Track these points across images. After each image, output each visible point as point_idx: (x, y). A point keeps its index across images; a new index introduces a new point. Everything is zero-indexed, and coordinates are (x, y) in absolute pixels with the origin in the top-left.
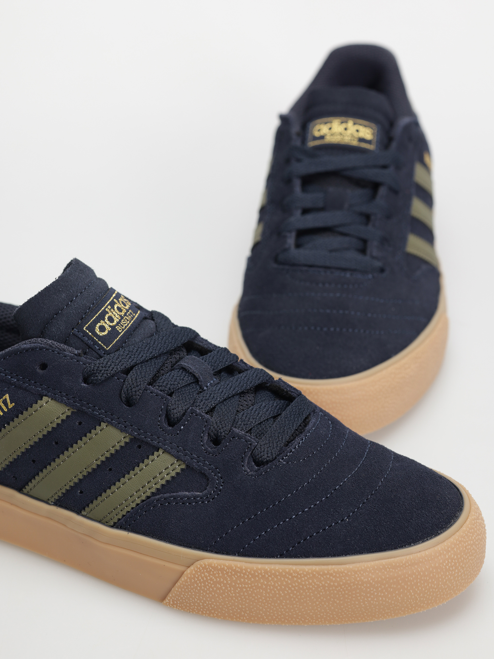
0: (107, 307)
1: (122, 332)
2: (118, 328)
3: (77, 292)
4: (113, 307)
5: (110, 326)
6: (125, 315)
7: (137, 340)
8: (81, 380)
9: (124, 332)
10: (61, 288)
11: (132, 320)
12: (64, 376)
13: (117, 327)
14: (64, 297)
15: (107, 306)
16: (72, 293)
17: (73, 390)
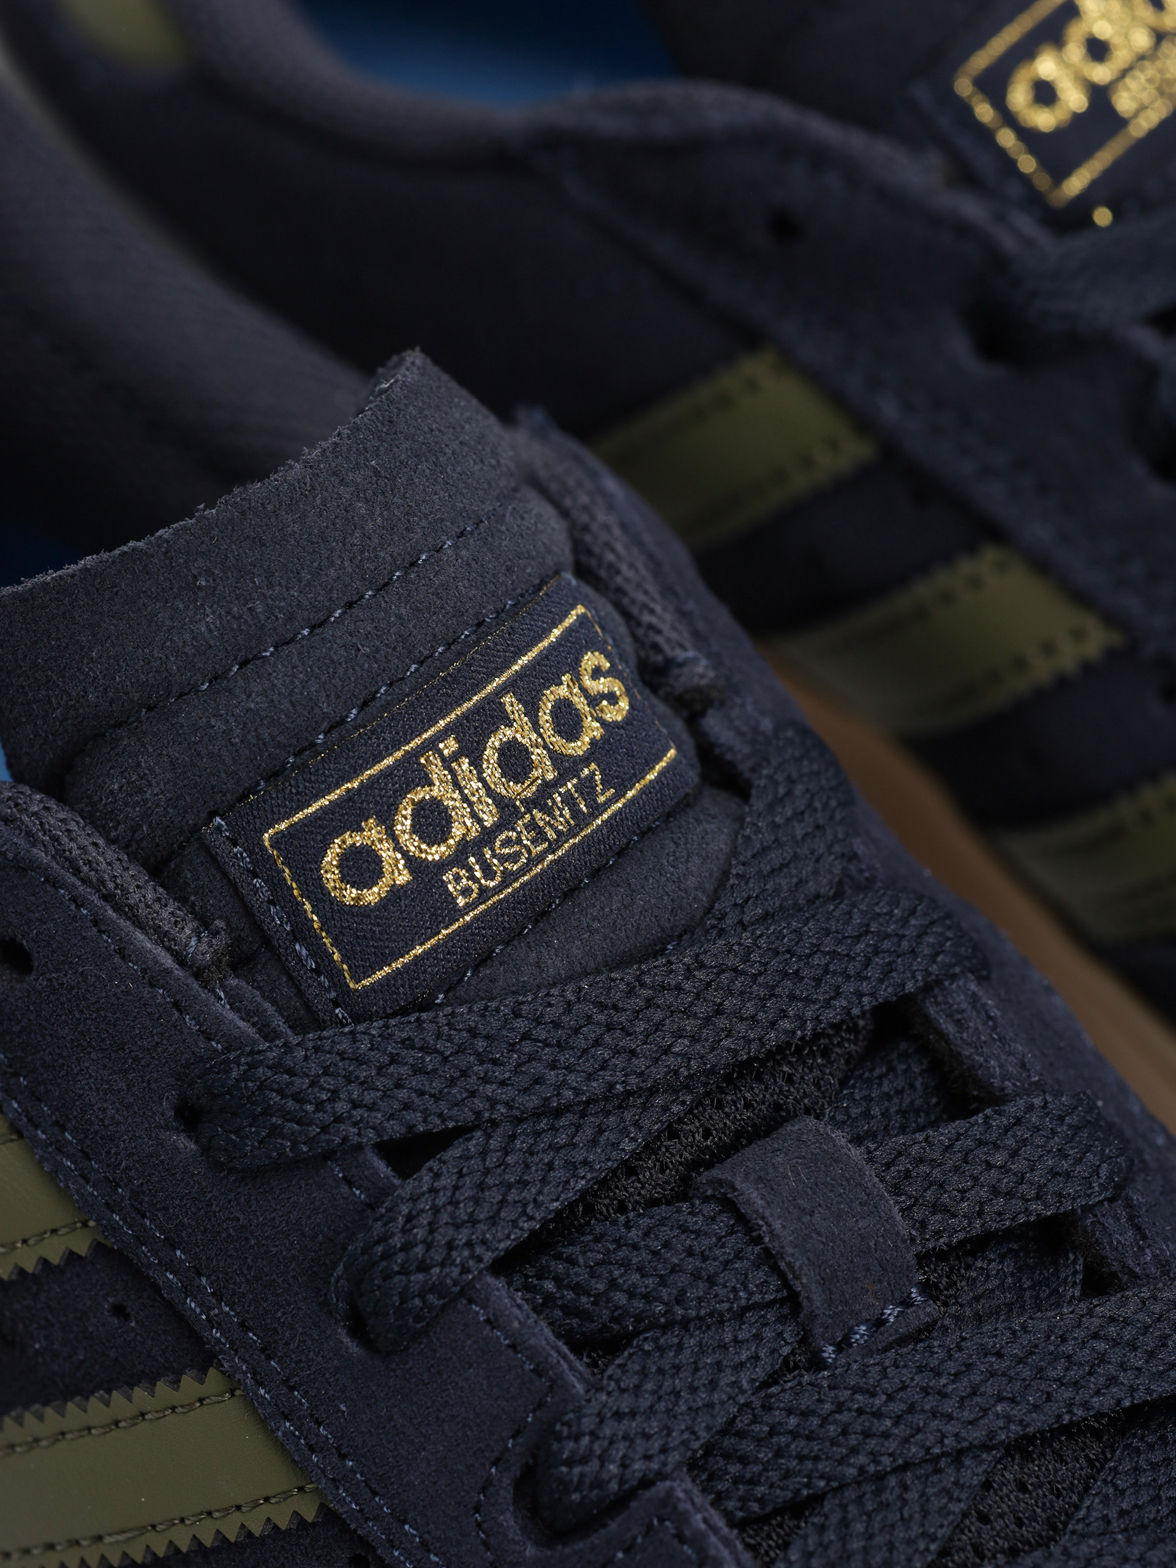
0: (431, 745)
1: (469, 907)
2: (453, 882)
3: (291, 618)
4: (473, 751)
5: (413, 863)
6: (539, 801)
7: (555, 965)
8: (167, 1108)
9: (483, 907)
10: (209, 572)
11: (572, 833)
12: (93, 1056)
13: (448, 877)
14: (210, 631)
15: (442, 736)
16: (263, 617)
17: (117, 1146)
